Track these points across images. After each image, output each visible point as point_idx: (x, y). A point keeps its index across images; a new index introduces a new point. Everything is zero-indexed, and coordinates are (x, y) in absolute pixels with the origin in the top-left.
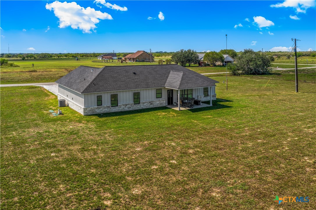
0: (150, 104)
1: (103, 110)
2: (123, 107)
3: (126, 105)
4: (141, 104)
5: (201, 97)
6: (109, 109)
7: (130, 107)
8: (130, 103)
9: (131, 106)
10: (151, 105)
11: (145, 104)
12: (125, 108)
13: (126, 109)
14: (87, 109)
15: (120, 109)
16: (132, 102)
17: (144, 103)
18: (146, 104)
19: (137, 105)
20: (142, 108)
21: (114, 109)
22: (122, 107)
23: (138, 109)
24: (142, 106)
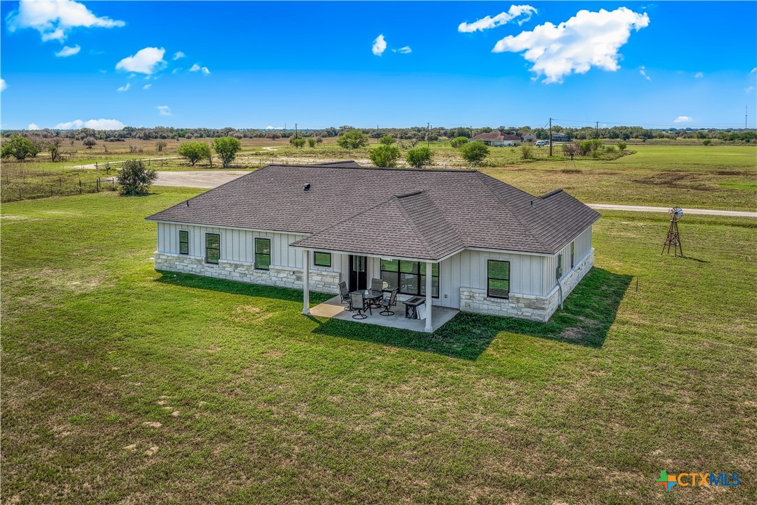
0: (294, 277)
1: (189, 266)
2: (229, 269)
3: (236, 266)
4: (272, 273)
5: (472, 297)
6: (200, 266)
7: (246, 275)
8: (244, 264)
9: (247, 272)
10: (298, 282)
11: (281, 275)
12: (234, 274)
13: (236, 276)
14: (161, 257)
15: (223, 272)
16: (250, 260)
17: (278, 271)
18: (285, 275)
19: (262, 271)
20: (272, 284)
21: (209, 269)
22: (226, 269)
23: (263, 283)
24: (274, 279)
